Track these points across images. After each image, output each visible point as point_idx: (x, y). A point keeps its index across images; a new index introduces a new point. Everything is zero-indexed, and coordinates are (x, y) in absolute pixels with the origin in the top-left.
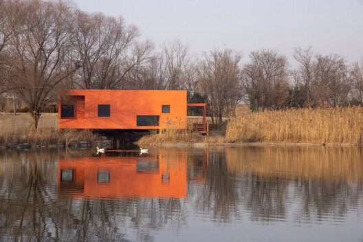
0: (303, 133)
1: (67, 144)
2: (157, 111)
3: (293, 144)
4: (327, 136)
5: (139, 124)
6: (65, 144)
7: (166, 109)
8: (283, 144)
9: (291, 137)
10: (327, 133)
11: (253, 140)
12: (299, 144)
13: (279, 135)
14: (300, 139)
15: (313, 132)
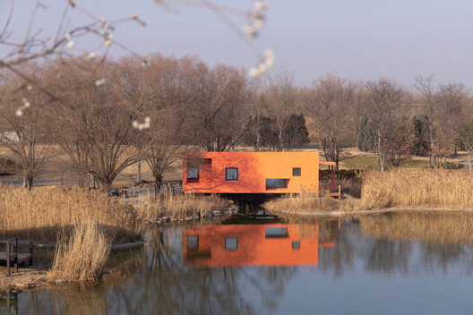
0: (440, 197)
1: (202, 215)
2: (288, 174)
3: (431, 209)
4: (466, 201)
5: (267, 188)
6: (199, 215)
7: (297, 172)
8: (419, 208)
9: (428, 202)
10: (466, 198)
11: (389, 205)
12: (436, 209)
13: (416, 199)
14: (437, 203)
15: (452, 197)
